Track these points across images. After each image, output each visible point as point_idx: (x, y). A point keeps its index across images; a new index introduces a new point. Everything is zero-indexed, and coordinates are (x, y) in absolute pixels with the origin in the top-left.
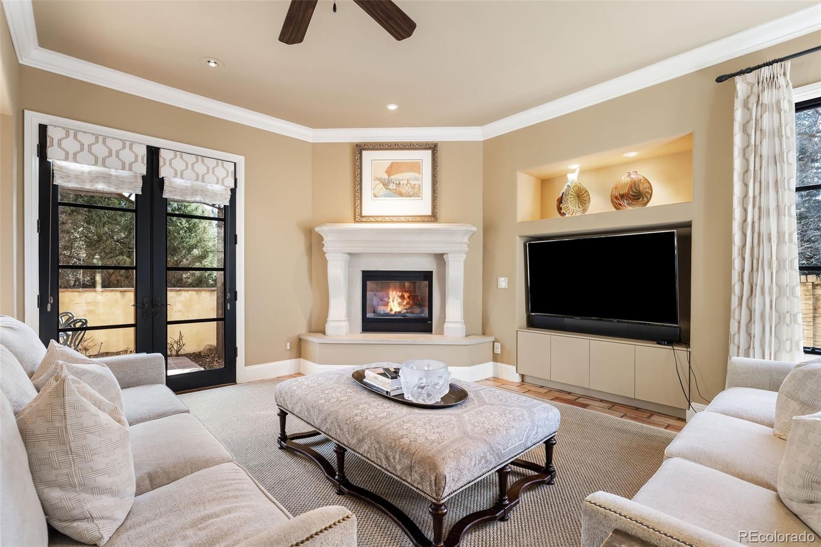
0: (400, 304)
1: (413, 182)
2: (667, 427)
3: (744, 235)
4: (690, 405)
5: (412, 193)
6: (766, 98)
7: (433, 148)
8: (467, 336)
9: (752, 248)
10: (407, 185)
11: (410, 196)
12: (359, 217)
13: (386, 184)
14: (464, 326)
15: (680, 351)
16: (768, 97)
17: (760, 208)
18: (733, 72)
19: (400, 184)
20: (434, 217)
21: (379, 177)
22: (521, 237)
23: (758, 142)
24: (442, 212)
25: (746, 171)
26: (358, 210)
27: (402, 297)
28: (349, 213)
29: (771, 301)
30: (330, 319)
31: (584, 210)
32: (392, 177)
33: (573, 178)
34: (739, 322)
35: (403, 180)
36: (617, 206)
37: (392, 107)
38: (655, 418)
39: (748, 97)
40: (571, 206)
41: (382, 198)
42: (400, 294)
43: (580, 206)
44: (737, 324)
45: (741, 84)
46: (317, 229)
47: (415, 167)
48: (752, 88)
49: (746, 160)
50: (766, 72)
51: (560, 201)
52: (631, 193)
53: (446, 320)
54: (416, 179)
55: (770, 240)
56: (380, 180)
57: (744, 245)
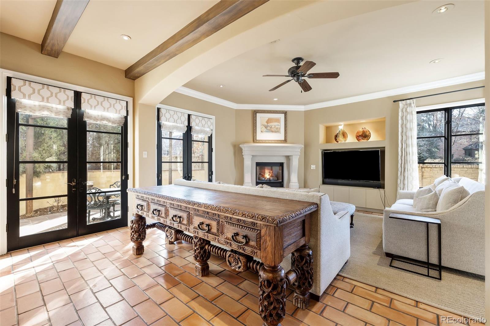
0: (269, 175)
1: (277, 127)
2: (379, 215)
3: (402, 152)
4: (385, 208)
5: (276, 131)
6: (408, 109)
7: (285, 113)
8: (299, 188)
9: (405, 156)
10: (274, 127)
11: (276, 132)
12: (254, 140)
13: (266, 127)
14: (298, 184)
15: (382, 190)
16: (409, 109)
17: (407, 144)
18: (398, 100)
19: (272, 127)
20: (285, 141)
21: (263, 124)
22: (321, 149)
23: (406, 123)
24: (289, 139)
25: (403, 132)
26: (255, 138)
27: (270, 172)
28: (251, 140)
29: (410, 173)
30: (246, 182)
31: (345, 141)
32: (269, 124)
33: (341, 128)
34: (401, 180)
35: (273, 125)
36: (358, 140)
37: (275, 99)
38: (373, 213)
39: (403, 108)
40: (341, 138)
41: (264, 133)
42: (269, 171)
43: (344, 139)
44: (400, 181)
45: (401, 104)
46: (240, 146)
47: (278, 120)
48: (404, 106)
49: (402, 128)
50: (408, 101)
51: (336, 136)
52: (364, 135)
53: (291, 182)
54: (278, 125)
55: (410, 154)
56: (264, 125)
57: (402, 155)
